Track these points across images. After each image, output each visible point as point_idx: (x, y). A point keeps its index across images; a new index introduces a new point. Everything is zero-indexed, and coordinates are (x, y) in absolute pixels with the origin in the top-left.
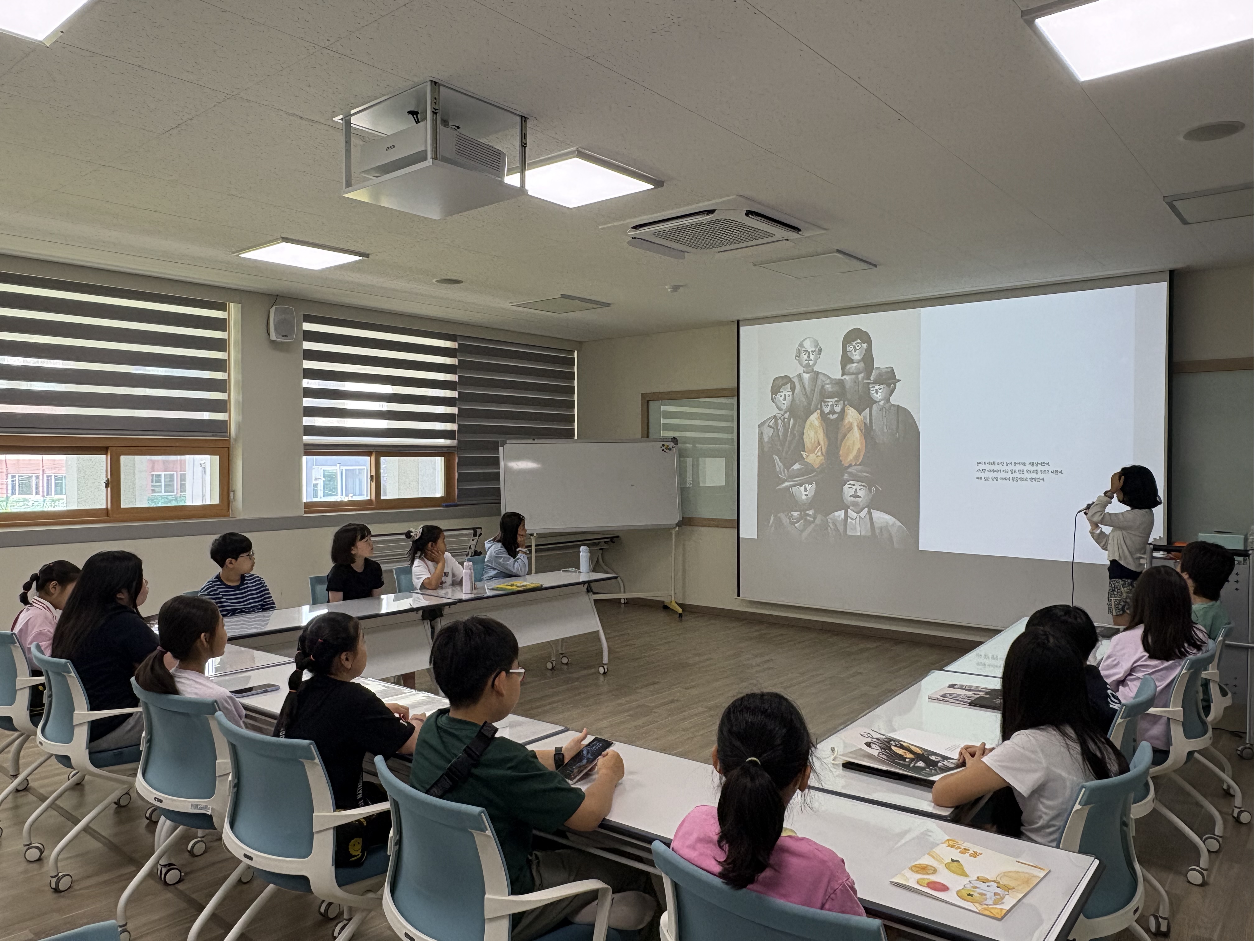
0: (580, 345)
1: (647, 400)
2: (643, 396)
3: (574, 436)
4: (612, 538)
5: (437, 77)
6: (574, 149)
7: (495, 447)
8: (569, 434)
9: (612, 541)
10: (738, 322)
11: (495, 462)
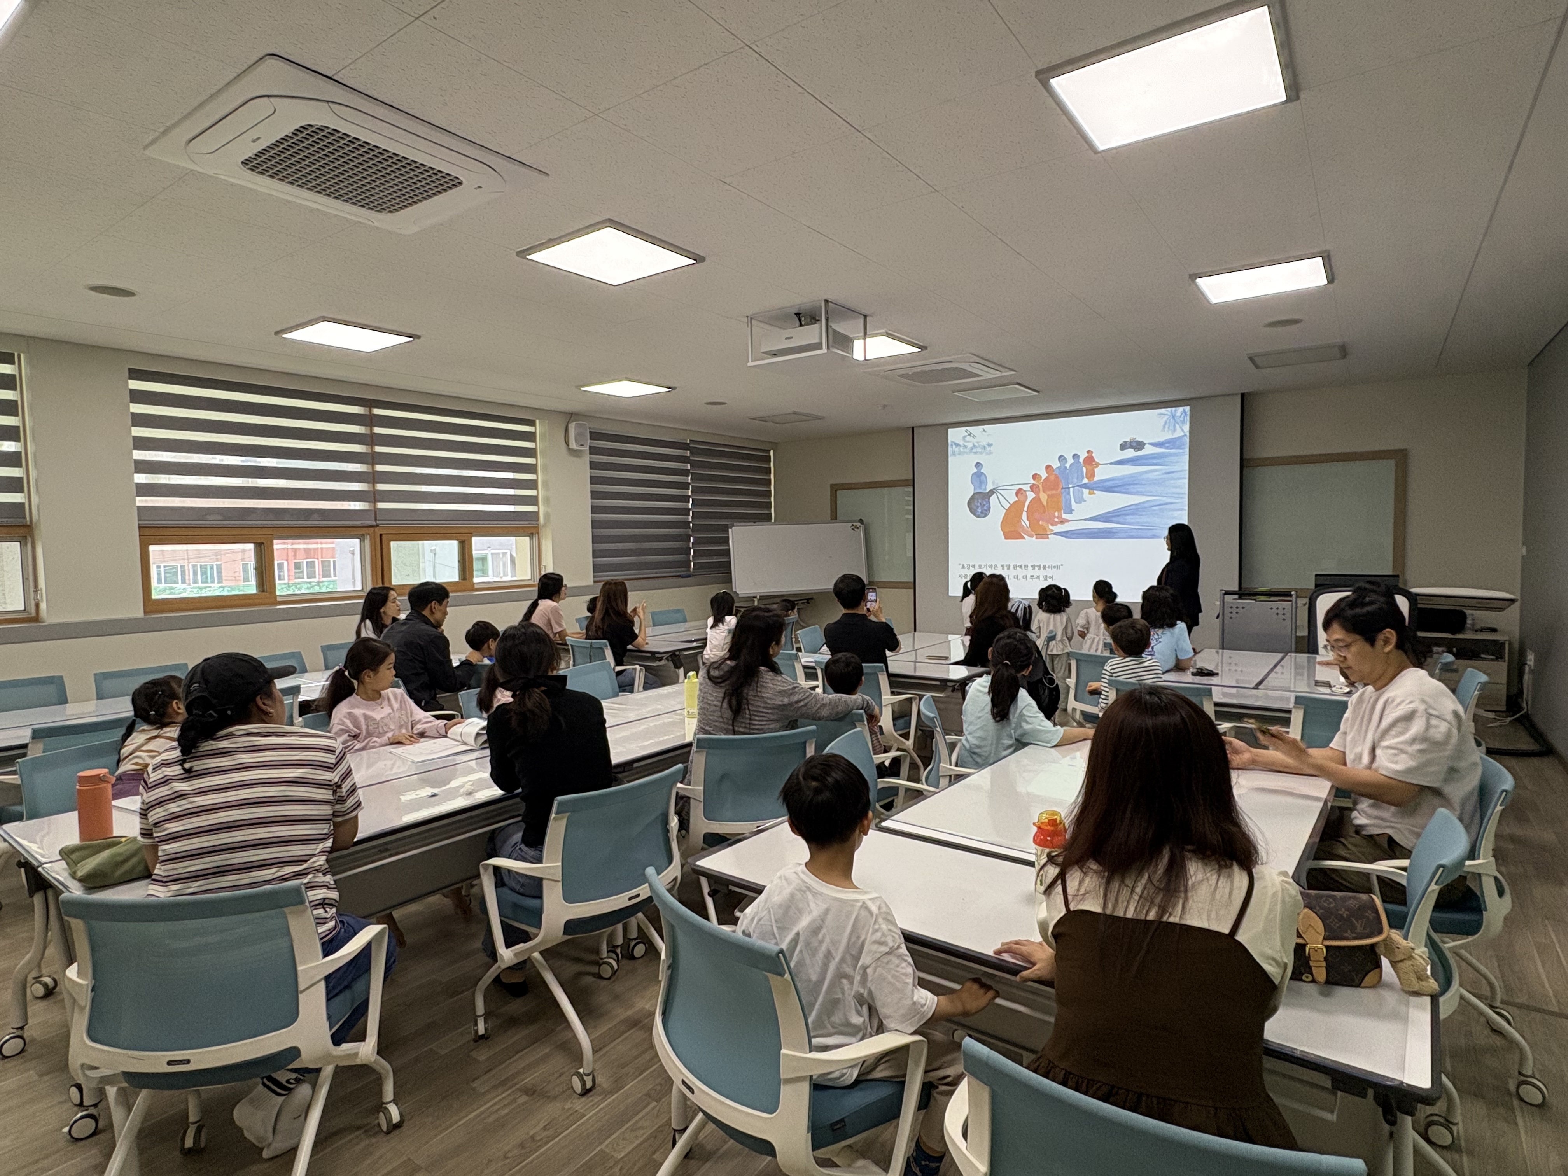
0: (775, 445)
1: (835, 489)
2: (832, 486)
3: (771, 519)
4: (808, 600)
5: (830, 297)
6: (883, 331)
7: (726, 529)
8: (768, 518)
9: (808, 603)
10: (913, 428)
11: (726, 541)
